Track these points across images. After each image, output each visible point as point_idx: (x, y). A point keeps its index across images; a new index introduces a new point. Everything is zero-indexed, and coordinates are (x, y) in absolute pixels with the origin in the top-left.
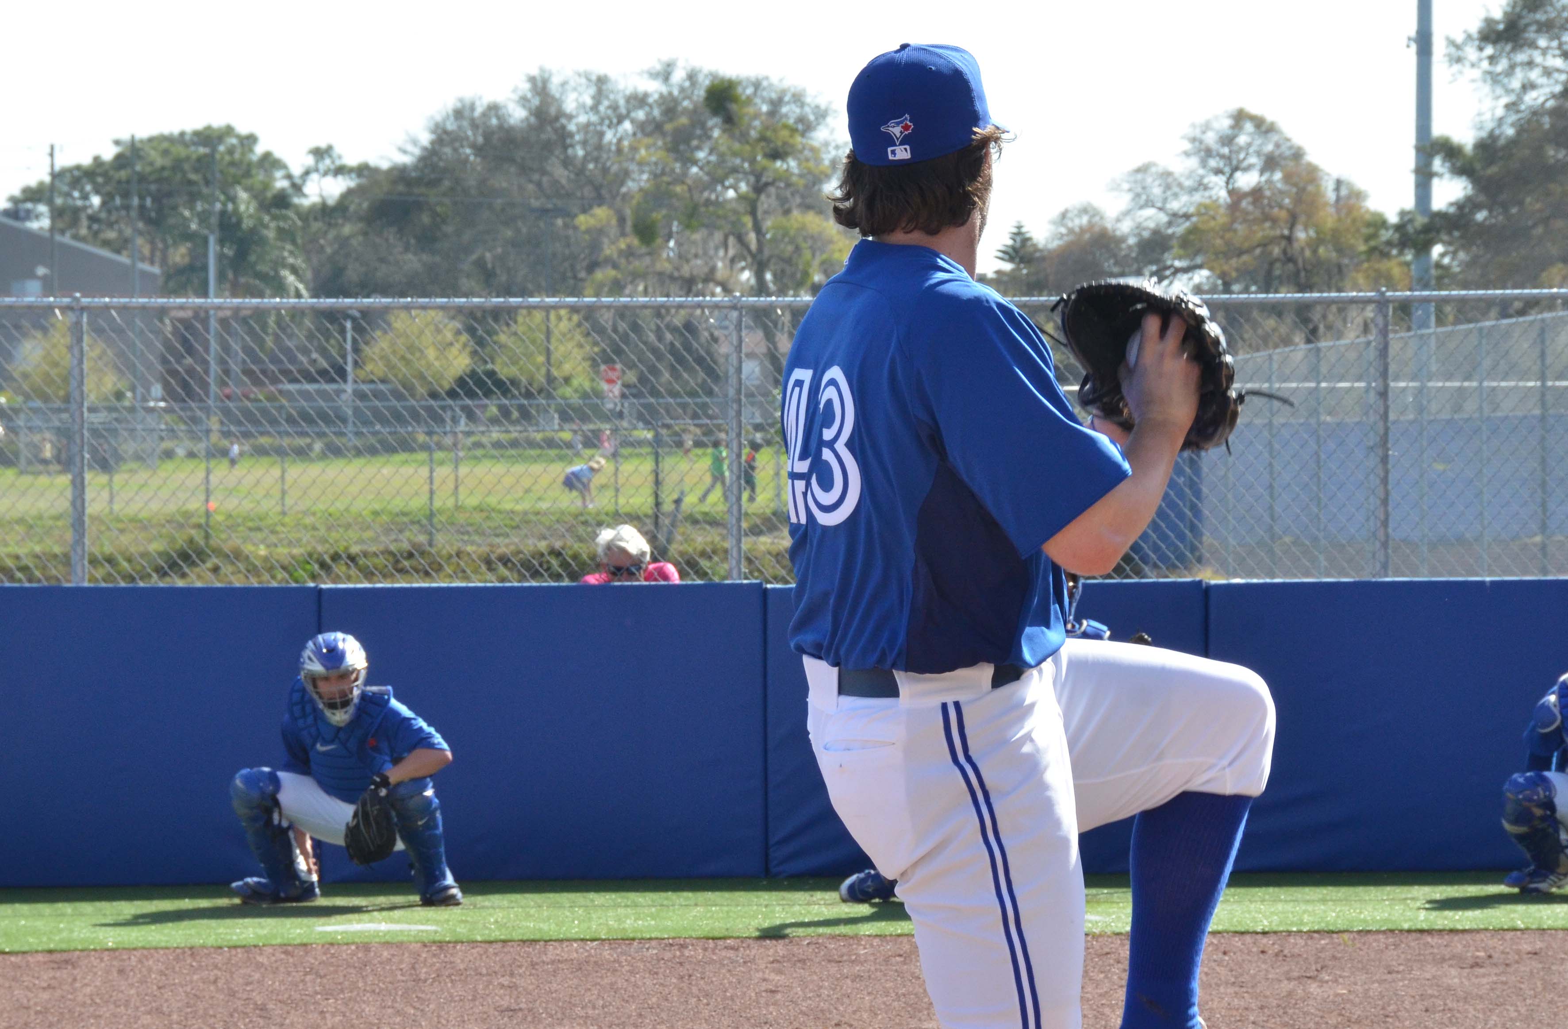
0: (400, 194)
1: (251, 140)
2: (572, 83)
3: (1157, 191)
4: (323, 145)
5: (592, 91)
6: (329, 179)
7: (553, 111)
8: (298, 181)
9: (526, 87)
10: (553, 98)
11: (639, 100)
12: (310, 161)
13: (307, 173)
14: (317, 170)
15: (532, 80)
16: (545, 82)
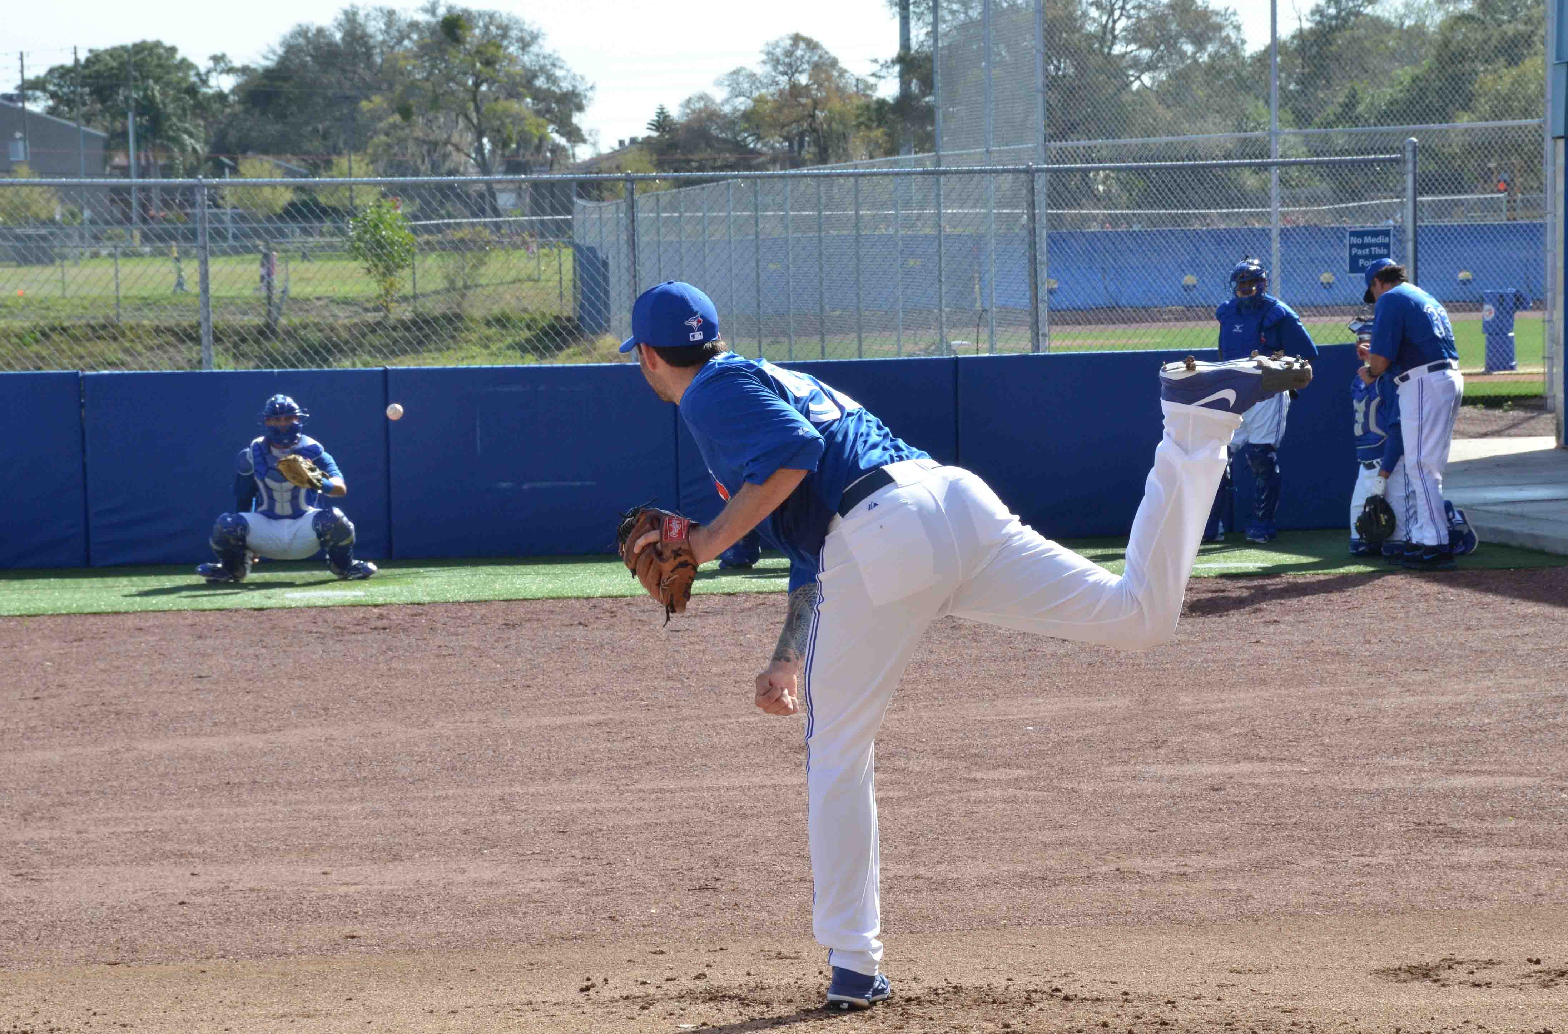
0: (264, 86)
1: (173, 50)
2: (372, 15)
3: (746, 86)
4: (219, 53)
5: (384, 20)
6: (224, 77)
7: (358, 32)
8: (204, 78)
9: (342, 17)
10: (360, 25)
11: (414, 25)
12: (211, 64)
13: (209, 72)
14: (215, 70)
15: (346, 13)
16: (355, 14)
